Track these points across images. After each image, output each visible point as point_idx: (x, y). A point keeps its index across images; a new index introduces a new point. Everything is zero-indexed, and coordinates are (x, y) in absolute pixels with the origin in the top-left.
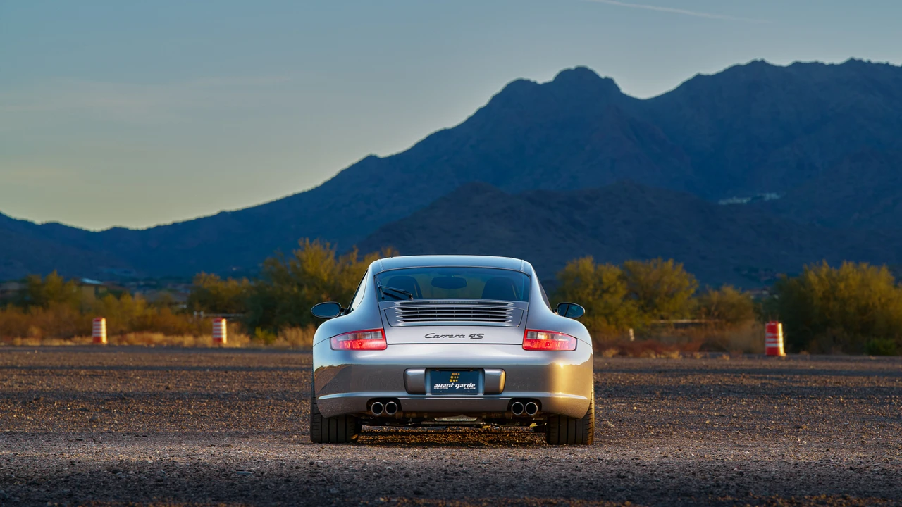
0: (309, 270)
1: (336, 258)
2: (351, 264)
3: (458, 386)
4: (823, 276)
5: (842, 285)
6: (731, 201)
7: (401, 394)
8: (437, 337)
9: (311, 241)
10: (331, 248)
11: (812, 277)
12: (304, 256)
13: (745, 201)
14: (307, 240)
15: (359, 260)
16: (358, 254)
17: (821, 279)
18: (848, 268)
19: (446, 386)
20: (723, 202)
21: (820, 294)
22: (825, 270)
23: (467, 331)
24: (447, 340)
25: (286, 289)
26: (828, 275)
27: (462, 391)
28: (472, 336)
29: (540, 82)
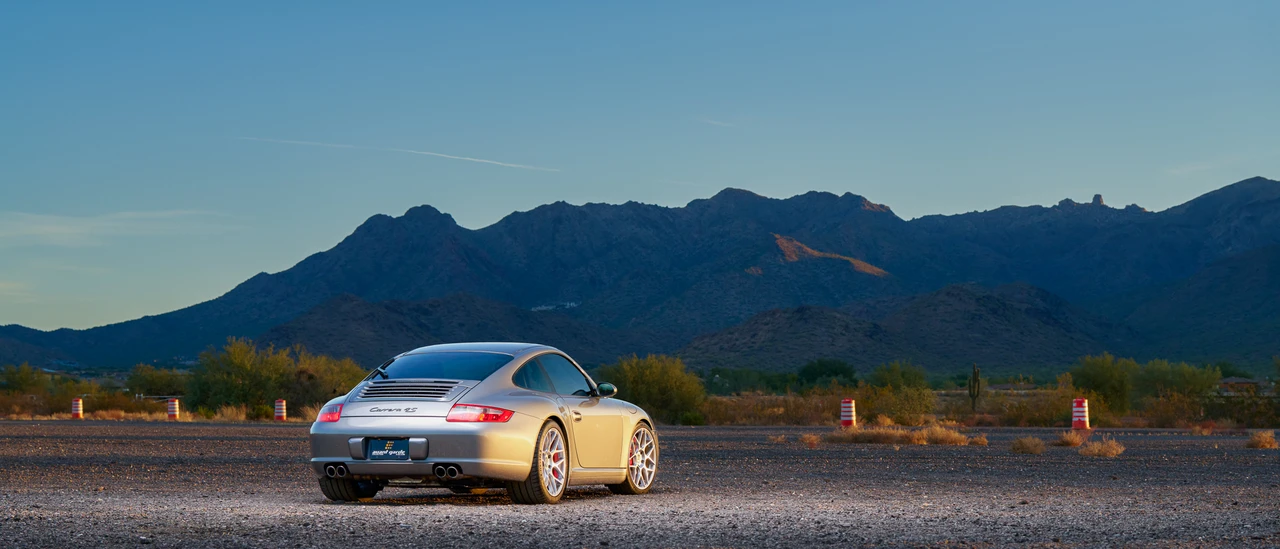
0: (236, 361)
1: (257, 352)
2: (268, 356)
3: (391, 453)
4: (634, 366)
5: (648, 372)
6: (539, 308)
7: (348, 460)
8: (380, 410)
9: (237, 339)
10: (253, 343)
11: (626, 366)
12: (231, 349)
13: (551, 308)
14: (234, 338)
15: (274, 353)
16: (274, 348)
17: (632, 367)
18: (651, 359)
19: (381, 453)
20: (533, 309)
21: (632, 379)
22: (635, 360)
23: (403, 405)
24: (387, 413)
25: (218, 376)
26: (637, 364)
27: (394, 457)
28: (407, 410)
29: (394, 217)
